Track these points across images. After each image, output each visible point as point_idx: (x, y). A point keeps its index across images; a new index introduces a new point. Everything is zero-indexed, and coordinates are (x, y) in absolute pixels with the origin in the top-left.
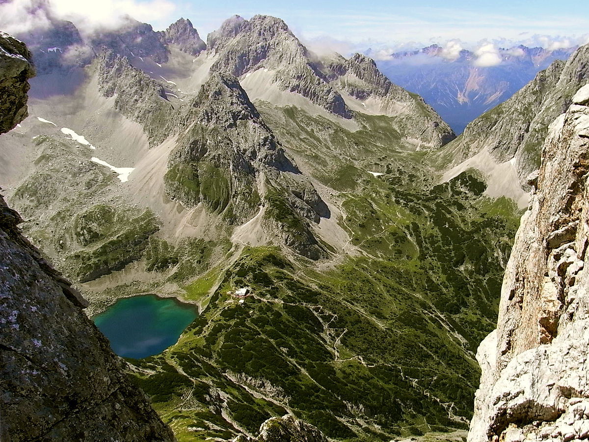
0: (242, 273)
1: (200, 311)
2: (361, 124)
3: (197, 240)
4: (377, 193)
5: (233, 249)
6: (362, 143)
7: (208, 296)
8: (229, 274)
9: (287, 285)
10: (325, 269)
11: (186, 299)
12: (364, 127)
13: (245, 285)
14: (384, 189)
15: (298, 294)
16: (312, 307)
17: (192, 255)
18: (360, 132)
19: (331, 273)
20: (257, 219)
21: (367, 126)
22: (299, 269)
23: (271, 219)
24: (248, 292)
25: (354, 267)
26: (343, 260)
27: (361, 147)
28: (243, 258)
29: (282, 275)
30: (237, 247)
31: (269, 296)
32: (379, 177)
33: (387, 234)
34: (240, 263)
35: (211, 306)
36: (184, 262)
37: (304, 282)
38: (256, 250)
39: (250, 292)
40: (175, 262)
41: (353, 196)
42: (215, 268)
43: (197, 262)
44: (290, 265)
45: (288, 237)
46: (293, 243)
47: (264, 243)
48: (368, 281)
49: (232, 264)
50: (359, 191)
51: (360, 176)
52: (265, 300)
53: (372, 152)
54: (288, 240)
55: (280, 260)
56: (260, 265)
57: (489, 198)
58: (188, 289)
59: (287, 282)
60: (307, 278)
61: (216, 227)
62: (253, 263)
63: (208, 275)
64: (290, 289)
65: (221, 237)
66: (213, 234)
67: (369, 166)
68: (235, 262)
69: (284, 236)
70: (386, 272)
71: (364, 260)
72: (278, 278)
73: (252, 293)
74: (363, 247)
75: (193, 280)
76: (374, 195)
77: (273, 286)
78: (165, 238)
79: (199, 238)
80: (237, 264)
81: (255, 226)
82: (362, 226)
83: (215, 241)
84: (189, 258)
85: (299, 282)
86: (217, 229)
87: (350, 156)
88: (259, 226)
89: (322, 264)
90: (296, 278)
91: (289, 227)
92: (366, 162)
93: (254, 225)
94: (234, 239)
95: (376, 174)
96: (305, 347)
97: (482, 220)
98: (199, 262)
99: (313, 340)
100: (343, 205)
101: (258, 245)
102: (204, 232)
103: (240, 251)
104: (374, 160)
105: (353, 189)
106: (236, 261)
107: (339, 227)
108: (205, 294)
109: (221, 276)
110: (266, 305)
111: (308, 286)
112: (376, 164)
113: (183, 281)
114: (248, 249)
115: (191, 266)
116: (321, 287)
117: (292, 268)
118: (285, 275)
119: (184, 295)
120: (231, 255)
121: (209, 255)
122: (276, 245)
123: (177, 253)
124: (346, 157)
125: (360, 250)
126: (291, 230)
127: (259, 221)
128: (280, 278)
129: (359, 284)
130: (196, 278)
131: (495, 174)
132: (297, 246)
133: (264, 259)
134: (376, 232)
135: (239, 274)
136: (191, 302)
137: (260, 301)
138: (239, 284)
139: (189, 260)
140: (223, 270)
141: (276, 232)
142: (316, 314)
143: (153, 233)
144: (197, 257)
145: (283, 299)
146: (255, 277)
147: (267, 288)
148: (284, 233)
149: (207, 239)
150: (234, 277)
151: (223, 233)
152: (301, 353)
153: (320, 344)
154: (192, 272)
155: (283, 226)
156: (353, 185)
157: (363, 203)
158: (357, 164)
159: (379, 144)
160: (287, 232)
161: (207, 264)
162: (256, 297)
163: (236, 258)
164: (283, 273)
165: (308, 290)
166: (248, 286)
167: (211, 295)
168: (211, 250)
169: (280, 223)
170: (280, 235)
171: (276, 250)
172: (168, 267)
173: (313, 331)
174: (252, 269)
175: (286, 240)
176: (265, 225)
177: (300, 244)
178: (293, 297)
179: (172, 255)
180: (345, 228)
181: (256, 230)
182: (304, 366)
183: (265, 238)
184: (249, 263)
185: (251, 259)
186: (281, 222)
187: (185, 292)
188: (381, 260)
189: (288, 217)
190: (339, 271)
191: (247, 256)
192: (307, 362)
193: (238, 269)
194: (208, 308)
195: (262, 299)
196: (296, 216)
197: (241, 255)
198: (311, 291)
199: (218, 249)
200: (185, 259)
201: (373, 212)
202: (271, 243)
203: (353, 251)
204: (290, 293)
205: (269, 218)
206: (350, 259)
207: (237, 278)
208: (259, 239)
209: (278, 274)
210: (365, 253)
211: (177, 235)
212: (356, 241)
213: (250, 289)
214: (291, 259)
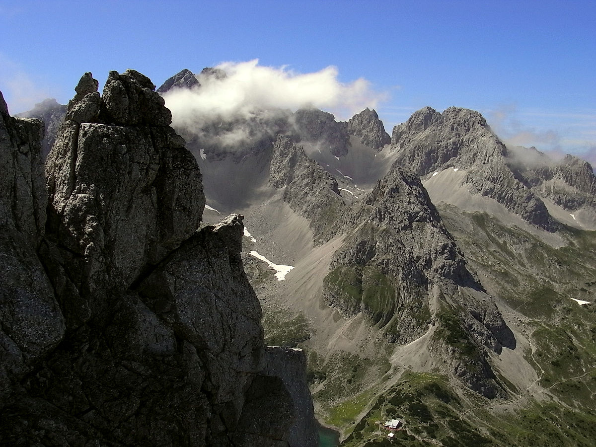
0: (397, 401)
1: (341, 440)
2: (568, 239)
3: (351, 356)
4: (580, 325)
5: (391, 372)
6: (566, 263)
7: (354, 423)
8: (381, 400)
9: (450, 423)
10: (501, 412)
11: (327, 423)
12: (571, 243)
13: (398, 417)
14: (590, 321)
15: (462, 437)
17: (343, 372)
18: (565, 250)
19: (508, 418)
20: (424, 339)
21: (575, 242)
22: (468, 407)
23: (441, 341)
24: (400, 424)
25: (540, 415)
26: (526, 403)
27: (565, 267)
28: (401, 384)
29: (445, 411)
30: (396, 369)
31: (425, 434)
32: (585, 305)
33: (589, 378)
34: (396, 389)
35: (354, 435)
36: (332, 379)
37: (472, 424)
38: (418, 376)
39: (403, 426)
40: (322, 377)
41: (548, 325)
42: (366, 392)
43: (348, 381)
44: (456, 400)
45: (458, 366)
46: (464, 374)
47: (429, 368)
48: (557, 436)
49: (387, 389)
50: (556, 320)
51: (559, 302)
52: (420, 439)
53: (578, 275)
54: (459, 369)
55: (446, 392)
56: (420, 394)
58: (333, 411)
59: (450, 421)
60: (477, 419)
61: (375, 343)
62: (411, 391)
63: (358, 398)
64: (453, 429)
65: (380, 356)
66: (370, 351)
67: (573, 292)
68: (391, 387)
69: (454, 363)
70: (583, 428)
71: (555, 408)
72: (439, 413)
73: (405, 427)
74: (554, 391)
75: (338, 402)
76: (576, 328)
77: (432, 423)
78: (316, 349)
79: (353, 353)
80: (392, 390)
81: (421, 347)
82: (556, 364)
83: (371, 360)
84: (340, 375)
85: (465, 422)
86: (375, 346)
87: (549, 277)
88: (425, 349)
89: (498, 405)
90: (462, 417)
91: (461, 353)
92: (569, 286)
93: (419, 346)
94: (394, 359)
95: (581, 303)
98: (350, 381)
100: (534, 335)
101: (421, 370)
102: (361, 347)
103: (399, 375)
104: (580, 286)
105: (549, 316)
106: (393, 386)
107: (525, 362)
108: (350, 420)
109: (372, 401)
110: (421, 444)
111: (476, 429)
112: (582, 290)
113: (328, 401)
114: (409, 374)
115: (339, 385)
116: (493, 433)
117: (459, 404)
118: (449, 411)
119: (326, 419)
120: (388, 378)
121: (362, 376)
122: (443, 373)
123: (326, 368)
124: (544, 278)
125: (550, 394)
126: (464, 357)
127: (426, 342)
128: (443, 415)
129: (543, 437)
130: (343, 400)
132: (469, 378)
133: (426, 388)
134: (574, 374)
135: (393, 401)
136: (333, 427)
137: (413, 438)
138: (392, 414)
139: (338, 378)
140: (376, 396)
141: (445, 357)
143: (303, 341)
144: (349, 375)
145: (443, 441)
146: (411, 408)
147: (425, 424)
148: (454, 360)
149: (362, 356)
150: (387, 405)
151: (382, 351)
154: (340, 392)
155: (454, 351)
156: (550, 312)
157: (560, 335)
158: (557, 287)
159: (588, 266)
160: (458, 359)
161: (359, 385)
162: (409, 433)
163: (392, 382)
164: (447, 408)
165: (475, 435)
166: (402, 418)
167: (356, 423)
168: (365, 369)
169: (451, 348)
170: (449, 361)
171: (443, 379)
172: (314, 383)
174: (409, 398)
175: (456, 369)
176: (433, 348)
177: (473, 376)
178: (455, 440)
179: (320, 369)
180: (533, 364)
181: (421, 352)
183: (430, 363)
184: (407, 390)
185: (410, 386)
186: (452, 346)
187: (328, 415)
188: (578, 411)
189: (462, 341)
190: (519, 417)
191: (406, 382)
193: (393, 395)
194: (351, 438)
195: (416, 437)
196: (472, 341)
197: (399, 380)
198: (479, 436)
199: (374, 369)
200: (334, 375)
201: (572, 348)
202: (437, 370)
203: (541, 394)
204: (452, 434)
205: (439, 339)
206: (536, 403)
207: (390, 406)
208: (424, 364)
209: (440, 409)
210: (556, 399)
211: (329, 347)
212: (546, 382)
213: (403, 421)
214: (459, 392)
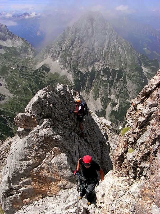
2: (6, 50)
4: (16, 75)
6: (7, 58)
10: (4, 103)
12: (7, 51)
14: (18, 73)
16: (2, 116)
18: (6, 53)
19: (6, 104)
21: (8, 51)
25: (13, 101)
26: (9, 99)
27: (7, 59)
32: (15, 69)
33: (21, 88)
41: (8, 77)
48: (18, 105)
50: (9, 75)
51: (9, 70)
53: (11, 60)
57: (52, 73)
67: (11, 66)
70: (23, 101)
71: (16, 98)
74: (14, 94)
76: (15, 76)
82: (13, 87)
87: (4, 62)
89: (2, 102)
92: (10, 64)
95: (14, 68)
96: (3, 128)
97: (50, 80)
99: (5, 126)
100: (5, 81)
104: (12, 63)
105: (7, 74)
107: (5, 88)
112: (13, 64)
116: (4, 109)
124: (2, 63)
125: (14, 95)
129: (15, 106)
131: (52, 65)
134: (18, 88)
142: (4, 117)
152: (2, 130)
153: (7, 126)
156: (7, 73)
157: (12, 79)
158: (7, 65)
159: (13, 57)
173: (4, 123)
180: (7, 89)
182: (4, 134)
188: (21, 97)
190: (8, 103)
192: (5, 132)
201: (16, 82)
203: (11, 96)
206: (11, 98)
210: (15, 96)
212: (12, 92)
